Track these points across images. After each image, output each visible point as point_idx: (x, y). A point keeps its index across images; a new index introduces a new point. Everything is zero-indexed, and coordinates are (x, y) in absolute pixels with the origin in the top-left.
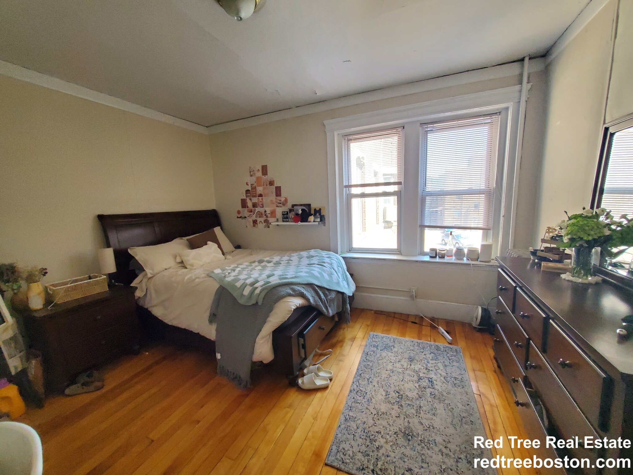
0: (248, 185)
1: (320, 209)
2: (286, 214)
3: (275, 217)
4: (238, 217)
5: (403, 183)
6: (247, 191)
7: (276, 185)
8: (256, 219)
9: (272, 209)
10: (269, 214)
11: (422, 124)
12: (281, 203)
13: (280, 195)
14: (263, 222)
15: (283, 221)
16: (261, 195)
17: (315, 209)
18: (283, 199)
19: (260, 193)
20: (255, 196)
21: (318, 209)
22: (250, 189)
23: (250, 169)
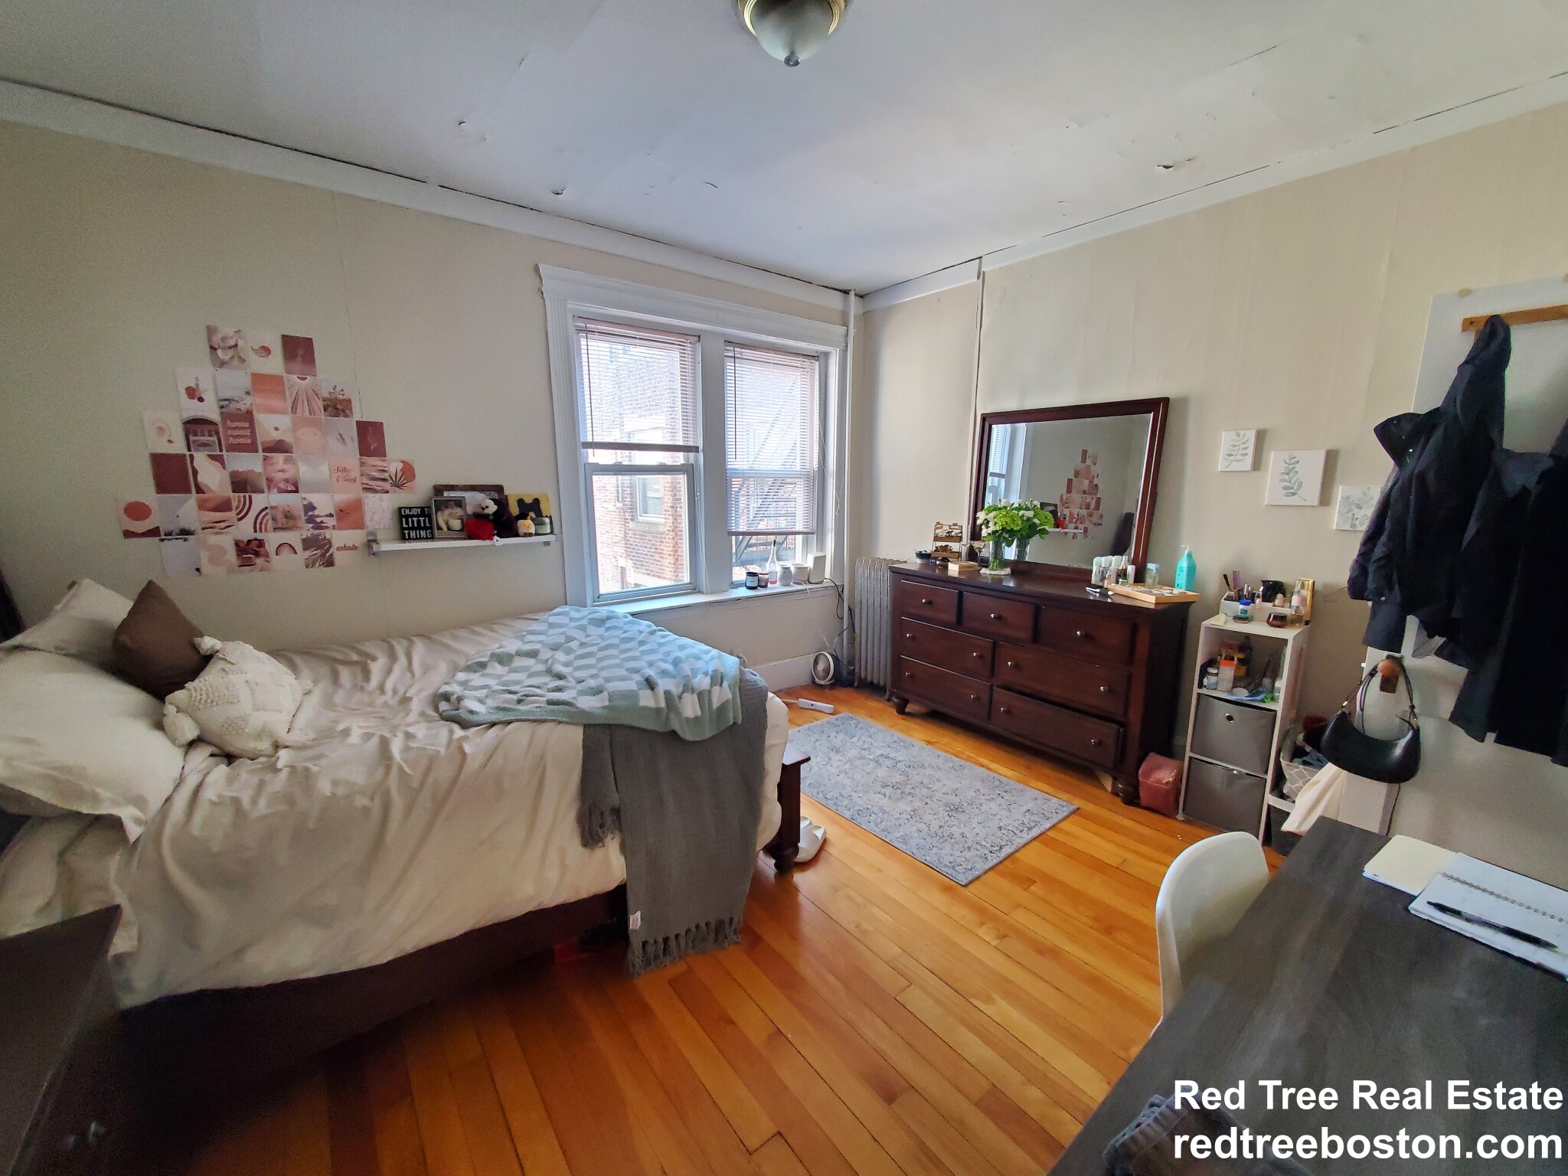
0: (201, 400)
1: (537, 501)
2: (417, 516)
3: (360, 525)
4: (128, 534)
5: (701, 448)
6: (194, 426)
7: (357, 416)
8: (259, 536)
9: (342, 497)
10: (331, 515)
11: (729, 342)
12: (384, 480)
13: (381, 452)
14: (299, 547)
15: (403, 538)
16: (280, 447)
17: (521, 502)
18: (394, 467)
19: (276, 436)
20: (252, 448)
21: (528, 500)
22: (214, 415)
23: (209, 339)
